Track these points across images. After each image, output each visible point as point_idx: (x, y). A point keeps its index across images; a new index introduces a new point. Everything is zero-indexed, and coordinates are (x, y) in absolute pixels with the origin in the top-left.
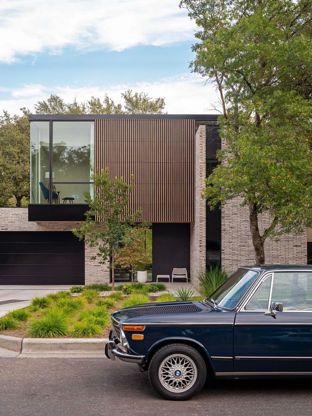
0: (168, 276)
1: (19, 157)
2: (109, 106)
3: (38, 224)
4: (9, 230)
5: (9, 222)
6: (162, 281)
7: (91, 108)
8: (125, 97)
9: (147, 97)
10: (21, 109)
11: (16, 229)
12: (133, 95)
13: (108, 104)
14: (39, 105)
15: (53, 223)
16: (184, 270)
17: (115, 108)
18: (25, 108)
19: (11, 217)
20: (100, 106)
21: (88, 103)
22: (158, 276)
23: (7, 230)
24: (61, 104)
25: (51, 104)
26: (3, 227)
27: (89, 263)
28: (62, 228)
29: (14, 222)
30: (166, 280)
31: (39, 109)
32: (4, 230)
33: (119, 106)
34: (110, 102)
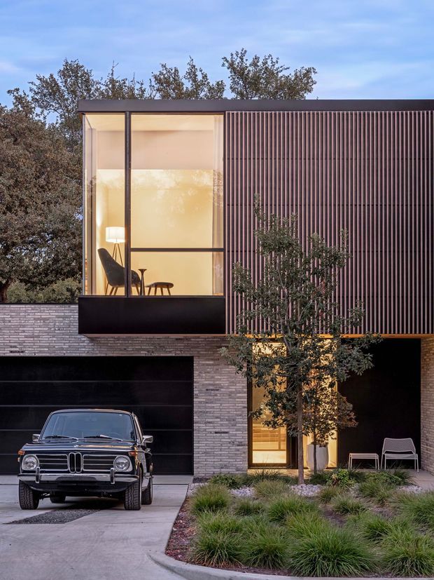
0: (375, 456)
1: (11, 196)
2: (198, 86)
3: (92, 340)
4: (27, 354)
5: (26, 337)
6: (362, 467)
7: (158, 90)
8: (231, 66)
9: (276, 66)
10: (9, 92)
11: (44, 352)
12: (248, 61)
13: (195, 81)
14: (38, 82)
15: (124, 339)
16: (408, 443)
17: (211, 89)
18: (17, 90)
19: (32, 326)
20: (179, 85)
21: (153, 80)
22: (352, 456)
23: (22, 354)
24: (87, 81)
25: (66, 82)
26: (15, 347)
27: (203, 426)
28: (144, 350)
29: (38, 336)
30: (368, 464)
31: (38, 93)
32: (17, 355)
33: (220, 87)
34: (200, 78)
